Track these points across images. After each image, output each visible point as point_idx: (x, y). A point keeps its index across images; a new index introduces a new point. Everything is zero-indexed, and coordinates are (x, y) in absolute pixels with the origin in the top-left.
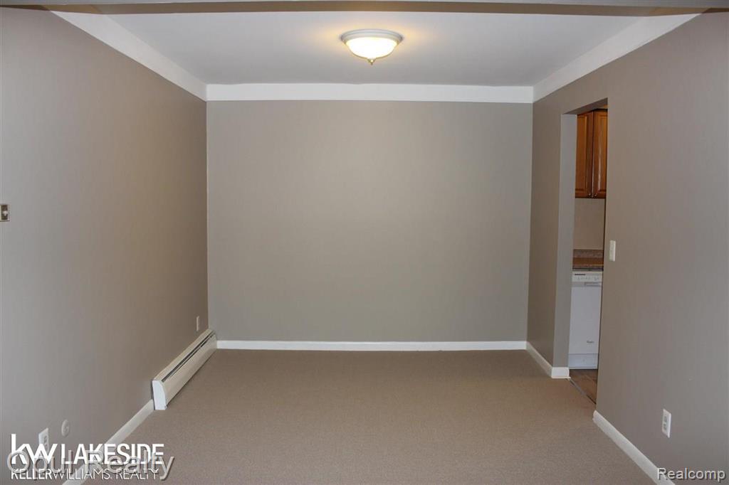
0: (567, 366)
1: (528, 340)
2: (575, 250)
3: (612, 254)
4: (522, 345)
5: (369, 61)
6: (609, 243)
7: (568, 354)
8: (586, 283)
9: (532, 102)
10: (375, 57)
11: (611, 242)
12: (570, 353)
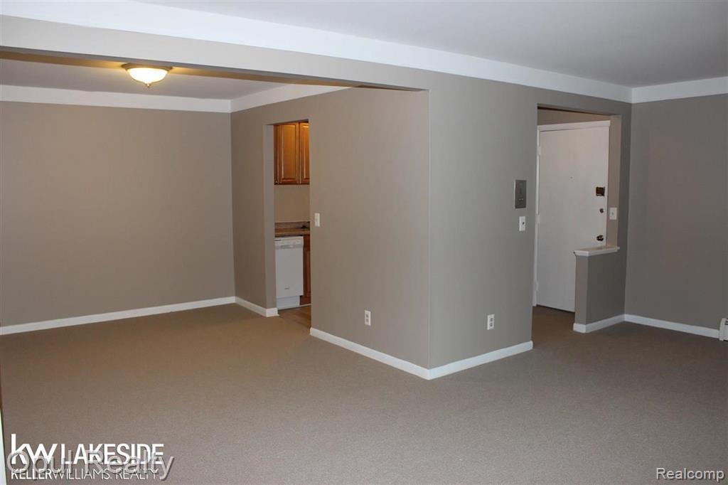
0: (275, 306)
1: (236, 295)
2: (276, 224)
3: (317, 221)
4: (232, 300)
5: (146, 84)
6: (314, 215)
7: (276, 299)
8: (282, 246)
9: (230, 112)
10: (150, 82)
11: (316, 214)
12: (277, 297)
